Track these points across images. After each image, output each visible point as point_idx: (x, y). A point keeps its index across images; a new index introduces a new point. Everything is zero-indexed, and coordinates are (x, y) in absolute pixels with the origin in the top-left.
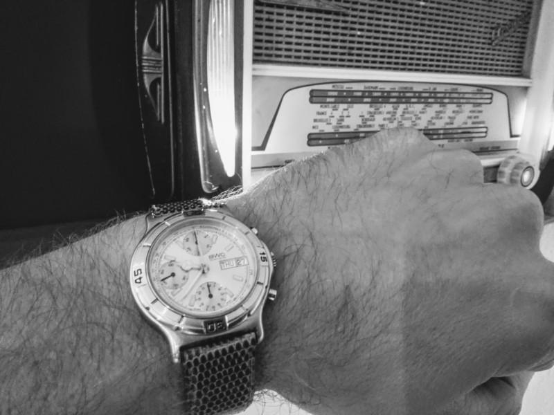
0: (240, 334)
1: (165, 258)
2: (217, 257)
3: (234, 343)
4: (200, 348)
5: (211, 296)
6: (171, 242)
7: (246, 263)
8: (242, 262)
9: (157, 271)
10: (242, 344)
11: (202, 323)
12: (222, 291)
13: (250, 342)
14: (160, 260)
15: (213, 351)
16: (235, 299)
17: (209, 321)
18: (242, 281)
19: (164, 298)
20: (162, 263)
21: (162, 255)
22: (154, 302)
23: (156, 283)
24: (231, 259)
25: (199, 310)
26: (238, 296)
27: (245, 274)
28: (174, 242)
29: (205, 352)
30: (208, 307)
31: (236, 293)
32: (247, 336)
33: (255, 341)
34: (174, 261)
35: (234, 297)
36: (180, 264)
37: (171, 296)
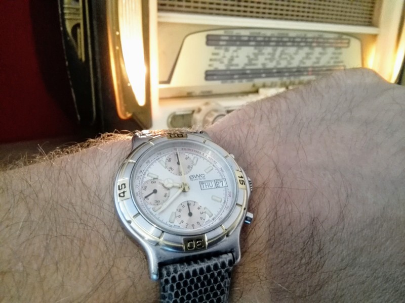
0: (218, 254)
1: (148, 175)
2: (197, 177)
3: (211, 263)
4: (178, 265)
5: (190, 214)
6: (155, 161)
7: (224, 185)
8: (221, 185)
9: (140, 187)
10: (219, 265)
11: (181, 239)
12: (202, 210)
13: (227, 263)
14: (144, 177)
15: (191, 269)
16: (213, 219)
17: (189, 239)
18: (221, 202)
19: (146, 213)
20: (145, 180)
21: (145, 173)
22: (135, 216)
23: (138, 198)
24: (211, 181)
25: (179, 227)
26: (216, 216)
27: (224, 196)
28: (157, 161)
29: (183, 269)
30: (187, 224)
31: (215, 213)
32: (224, 256)
33: (231, 263)
34: (157, 178)
35: (212, 217)
36: (162, 182)
37: (153, 212)
